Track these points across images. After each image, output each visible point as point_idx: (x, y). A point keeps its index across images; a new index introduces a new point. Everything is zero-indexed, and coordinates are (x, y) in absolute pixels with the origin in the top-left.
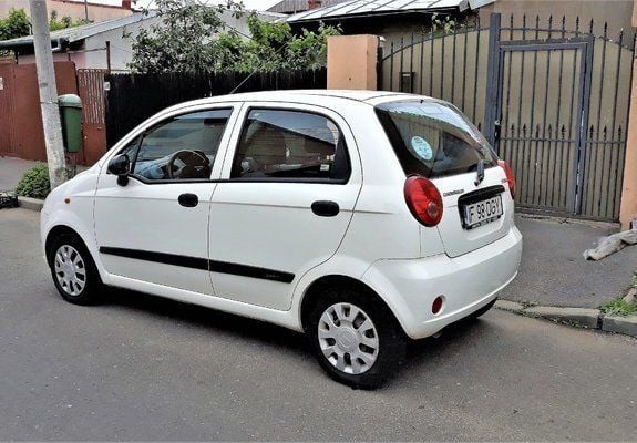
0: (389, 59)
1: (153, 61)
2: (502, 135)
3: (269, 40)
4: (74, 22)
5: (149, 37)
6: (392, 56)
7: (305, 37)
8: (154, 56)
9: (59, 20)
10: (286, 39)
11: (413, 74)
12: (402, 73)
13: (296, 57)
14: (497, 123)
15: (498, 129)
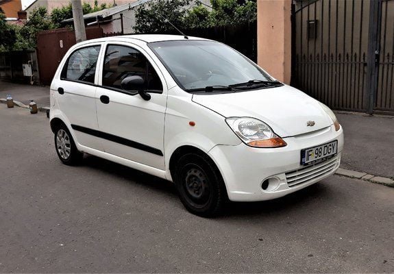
0: (300, 12)
1: (148, 24)
2: (381, 61)
3: (223, 7)
4: (107, 6)
5: (146, 9)
6: (301, 10)
7: (246, 4)
8: (149, 21)
9: (99, 6)
10: (234, 6)
11: (316, 21)
12: (309, 21)
13: (240, 16)
14: (376, 52)
15: (378, 56)
